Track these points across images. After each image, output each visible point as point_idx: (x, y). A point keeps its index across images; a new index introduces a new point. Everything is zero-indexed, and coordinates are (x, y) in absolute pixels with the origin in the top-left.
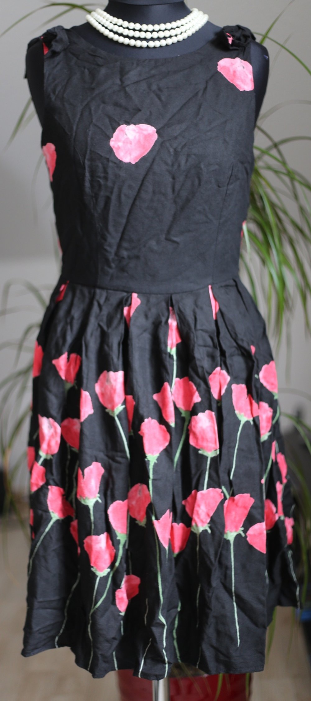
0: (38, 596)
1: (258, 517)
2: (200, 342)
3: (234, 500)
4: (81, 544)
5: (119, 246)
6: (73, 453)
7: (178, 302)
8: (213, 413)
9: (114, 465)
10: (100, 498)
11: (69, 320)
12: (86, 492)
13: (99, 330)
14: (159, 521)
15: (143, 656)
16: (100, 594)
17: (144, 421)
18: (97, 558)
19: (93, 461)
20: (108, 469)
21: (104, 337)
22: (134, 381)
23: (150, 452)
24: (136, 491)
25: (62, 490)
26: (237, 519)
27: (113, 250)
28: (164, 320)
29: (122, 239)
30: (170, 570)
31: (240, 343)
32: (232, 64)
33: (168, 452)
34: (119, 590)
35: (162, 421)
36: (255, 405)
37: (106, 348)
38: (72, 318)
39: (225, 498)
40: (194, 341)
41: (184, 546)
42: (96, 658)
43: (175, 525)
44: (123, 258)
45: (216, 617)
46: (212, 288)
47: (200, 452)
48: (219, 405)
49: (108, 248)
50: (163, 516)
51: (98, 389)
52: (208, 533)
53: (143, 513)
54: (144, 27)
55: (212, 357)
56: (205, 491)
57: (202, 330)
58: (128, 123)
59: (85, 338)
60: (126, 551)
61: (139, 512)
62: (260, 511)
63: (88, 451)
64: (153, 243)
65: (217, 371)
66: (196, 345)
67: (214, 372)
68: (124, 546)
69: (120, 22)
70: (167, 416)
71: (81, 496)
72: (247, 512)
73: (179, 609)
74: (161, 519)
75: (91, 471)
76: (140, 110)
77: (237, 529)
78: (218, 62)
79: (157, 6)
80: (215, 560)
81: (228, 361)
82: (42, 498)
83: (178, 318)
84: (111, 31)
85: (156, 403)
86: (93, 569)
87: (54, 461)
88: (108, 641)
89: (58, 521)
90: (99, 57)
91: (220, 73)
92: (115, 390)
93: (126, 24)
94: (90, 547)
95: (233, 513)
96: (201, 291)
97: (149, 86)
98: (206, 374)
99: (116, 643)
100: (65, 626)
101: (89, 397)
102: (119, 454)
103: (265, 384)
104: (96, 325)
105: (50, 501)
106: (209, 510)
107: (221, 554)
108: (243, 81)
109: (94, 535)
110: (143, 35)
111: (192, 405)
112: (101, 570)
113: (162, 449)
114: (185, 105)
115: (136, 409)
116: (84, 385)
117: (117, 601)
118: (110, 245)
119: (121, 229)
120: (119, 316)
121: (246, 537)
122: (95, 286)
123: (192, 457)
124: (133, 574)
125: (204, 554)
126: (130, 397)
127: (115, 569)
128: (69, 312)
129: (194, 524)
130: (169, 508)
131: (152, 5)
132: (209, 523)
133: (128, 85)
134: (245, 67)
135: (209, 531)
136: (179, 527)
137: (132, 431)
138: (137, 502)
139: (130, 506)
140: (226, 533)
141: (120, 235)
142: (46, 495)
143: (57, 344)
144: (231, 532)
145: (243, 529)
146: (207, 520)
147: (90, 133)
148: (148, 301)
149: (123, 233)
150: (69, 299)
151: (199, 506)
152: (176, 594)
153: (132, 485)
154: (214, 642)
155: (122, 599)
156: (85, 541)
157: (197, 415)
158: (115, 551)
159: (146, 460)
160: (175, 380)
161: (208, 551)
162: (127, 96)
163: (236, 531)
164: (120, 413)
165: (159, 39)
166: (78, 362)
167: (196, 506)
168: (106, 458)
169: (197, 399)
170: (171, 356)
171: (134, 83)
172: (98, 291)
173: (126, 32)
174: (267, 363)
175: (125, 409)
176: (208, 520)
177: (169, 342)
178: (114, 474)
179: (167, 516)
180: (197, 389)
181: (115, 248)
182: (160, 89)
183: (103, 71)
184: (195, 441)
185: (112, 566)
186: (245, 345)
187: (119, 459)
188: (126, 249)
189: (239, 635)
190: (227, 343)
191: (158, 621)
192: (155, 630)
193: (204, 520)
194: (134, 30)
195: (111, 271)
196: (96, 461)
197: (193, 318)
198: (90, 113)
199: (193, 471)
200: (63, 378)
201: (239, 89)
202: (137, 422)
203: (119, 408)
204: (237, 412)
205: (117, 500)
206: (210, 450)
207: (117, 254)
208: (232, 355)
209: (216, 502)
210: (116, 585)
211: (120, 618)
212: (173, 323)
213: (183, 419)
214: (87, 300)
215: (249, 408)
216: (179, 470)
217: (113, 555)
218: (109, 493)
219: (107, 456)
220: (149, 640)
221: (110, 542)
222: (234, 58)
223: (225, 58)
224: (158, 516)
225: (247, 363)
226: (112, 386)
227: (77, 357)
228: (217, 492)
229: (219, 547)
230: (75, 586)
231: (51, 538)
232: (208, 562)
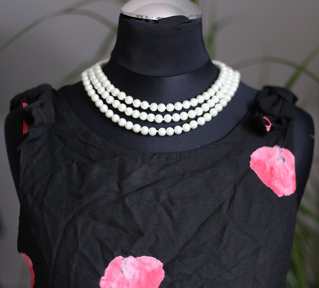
32: (270, 156)
54: (154, 107)
58: (126, 255)
69: (122, 95)
76: (143, 234)
78: (252, 154)
79: (171, 78)
84: (110, 107)
90: (92, 146)
91: (253, 171)
93: (130, 100)
97: (157, 195)
108: (283, 182)
110: (151, 118)
114: (203, 224)
131: (165, 77)
133: (127, 195)
134: (285, 159)
147: (74, 265)
162: (127, 211)
165: (173, 124)
171: (137, 190)
173: (129, 112)
182: (171, 200)
183: (96, 170)
194: (140, 109)
198: (76, 233)
201: (277, 194)
222: (272, 146)
223: (260, 147)
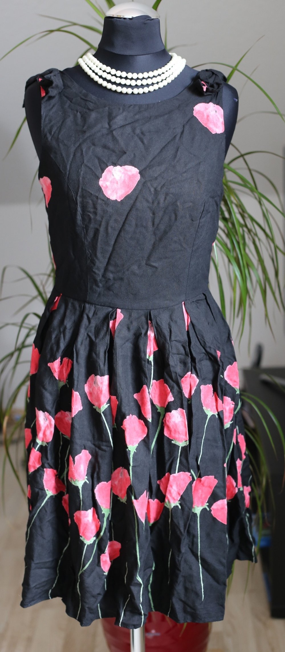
0: (35, 559)
1: (221, 494)
2: (174, 351)
3: (200, 481)
4: (72, 517)
5: (106, 269)
6: (65, 440)
7: (155, 317)
8: (184, 411)
9: (100, 452)
10: (88, 479)
11: (62, 330)
12: (76, 475)
13: (88, 339)
14: (138, 500)
15: (123, 609)
16: (87, 559)
17: (126, 418)
18: (85, 529)
19: (82, 449)
20: (95, 456)
21: (92, 346)
22: (118, 384)
23: (130, 444)
24: (118, 473)
25: (55, 471)
26: (203, 496)
27: (100, 273)
28: (143, 332)
29: (108, 263)
30: (147, 538)
31: (208, 350)
32: (206, 109)
33: (146, 442)
34: (103, 554)
35: (141, 416)
36: (220, 401)
37: (94, 355)
38: (65, 328)
39: (193, 479)
40: (169, 351)
41: (159, 518)
42: (83, 610)
43: (151, 501)
44: (109, 279)
45: (184, 577)
46: (184, 304)
47: (173, 442)
48: (189, 403)
49: (97, 271)
50: (141, 496)
51: (86, 389)
52: (179, 508)
53: (124, 492)
54: (130, 75)
55: (185, 364)
56: (177, 474)
57: (175, 341)
58: (115, 165)
59: (76, 346)
60: (110, 522)
61: (121, 490)
62: (222, 489)
63: (78, 441)
64: (135, 268)
65: (188, 375)
66: (171, 354)
67: (186, 375)
68: (108, 518)
69: (108, 69)
70: (145, 413)
71: (72, 479)
72: (211, 491)
73: (153, 569)
74: (139, 498)
75: (81, 458)
76: (125, 153)
77: (203, 504)
78: (194, 107)
79: (141, 56)
80: (184, 531)
81: (198, 366)
82: (39, 478)
83: (155, 330)
84: (101, 77)
85: (136, 401)
86: (81, 538)
87: (49, 448)
88: (93, 597)
89: (51, 497)
90: (90, 101)
91: (195, 117)
92: (101, 392)
93: (113, 71)
94: (79, 520)
95: (200, 491)
96: (176, 307)
97: (134, 130)
98: (179, 377)
99: (100, 598)
100: (57, 582)
101: (79, 396)
102: (104, 444)
103: (228, 381)
104: (86, 335)
105: (45, 481)
106: (179, 490)
107: (189, 525)
108: (216, 125)
109: (82, 510)
110: (128, 82)
111: (167, 403)
112: (88, 539)
113: (140, 439)
114: (164, 148)
115: (119, 408)
116: (75, 386)
117: (102, 564)
118: (98, 269)
119: (108, 256)
120: (105, 329)
121: (210, 511)
122: (85, 302)
123: (166, 446)
124: (115, 540)
125: (175, 526)
126: (114, 398)
127: (100, 537)
128: (62, 322)
129: (167, 501)
130: (146, 489)
131: (137, 55)
132: (179, 501)
133: (115, 129)
134: (217, 111)
135: (180, 507)
136: (154, 503)
137: (115, 424)
138: (119, 481)
139: (113, 485)
140: (194, 508)
141: (107, 260)
142: (42, 476)
143: (52, 349)
144: (198, 507)
145: (208, 504)
146: (177, 498)
147: (82, 173)
148: (130, 316)
149: (109, 259)
150: (62, 311)
151: (171, 486)
152: (151, 556)
153: (115, 469)
154: (182, 597)
155: (105, 562)
156: (74, 515)
157: (171, 412)
158: (100, 523)
159: (127, 450)
160: (153, 382)
161: (179, 523)
162: (114, 139)
163: (202, 506)
164: (105, 410)
165: (142, 86)
166: (70, 365)
167: (169, 486)
168: (93, 446)
169: (171, 398)
170: (149, 362)
171: (121, 127)
172: (87, 306)
173: (113, 79)
174: (231, 364)
175: (110, 407)
176: (179, 498)
177: (148, 351)
178: (100, 459)
179: (145, 496)
180: (171, 390)
181: (102, 270)
182: (142, 133)
183: (93, 115)
184: (169, 433)
185: (98, 535)
186: (212, 352)
187: (104, 448)
188: (112, 272)
189: (204, 592)
190: (197, 350)
191: (136, 582)
192: (133, 589)
193: (175, 498)
194: (121, 77)
195: (99, 290)
196: (85, 449)
197: (169, 330)
198: (82, 154)
199: (167, 457)
200: (57, 378)
201: (212, 132)
202: (120, 419)
203: (105, 406)
204: (204, 408)
205: (102, 481)
206: (182, 441)
207: (104, 276)
208: (201, 360)
209: (186, 483)
210: (101, 550)
211: (104, 577)
212: (151, 334)
213: (159, 414)
214: (78, 313)
215: (215, 404)
216: (155, 456)
217: (99, 526)
218: (95, 475)
219: (94, 445)
220: (129, 595)
221: (96, 516)
222: (208, 103)
223: (200, 103)
224: (137, 496)
225: (213, 367)
226: (99, 388)
227: (69, 360)
228: (187, 475)
229: (188, 520)
230: (65, 549)
231: (46, 511)
232: (178, 532)
